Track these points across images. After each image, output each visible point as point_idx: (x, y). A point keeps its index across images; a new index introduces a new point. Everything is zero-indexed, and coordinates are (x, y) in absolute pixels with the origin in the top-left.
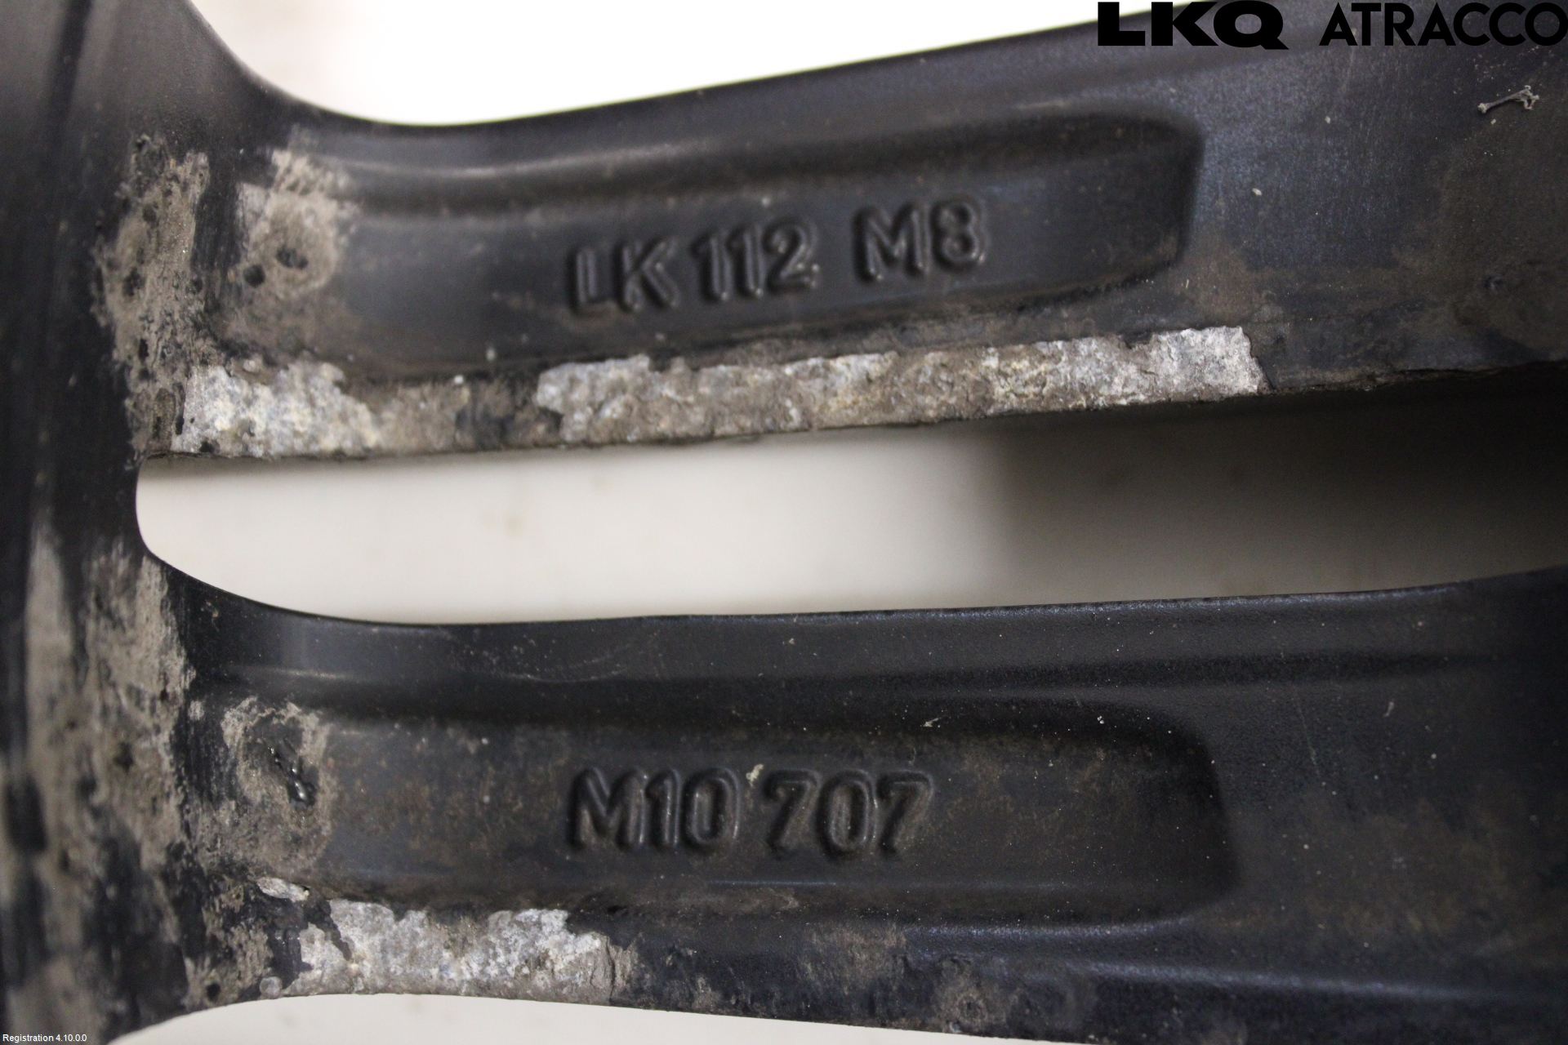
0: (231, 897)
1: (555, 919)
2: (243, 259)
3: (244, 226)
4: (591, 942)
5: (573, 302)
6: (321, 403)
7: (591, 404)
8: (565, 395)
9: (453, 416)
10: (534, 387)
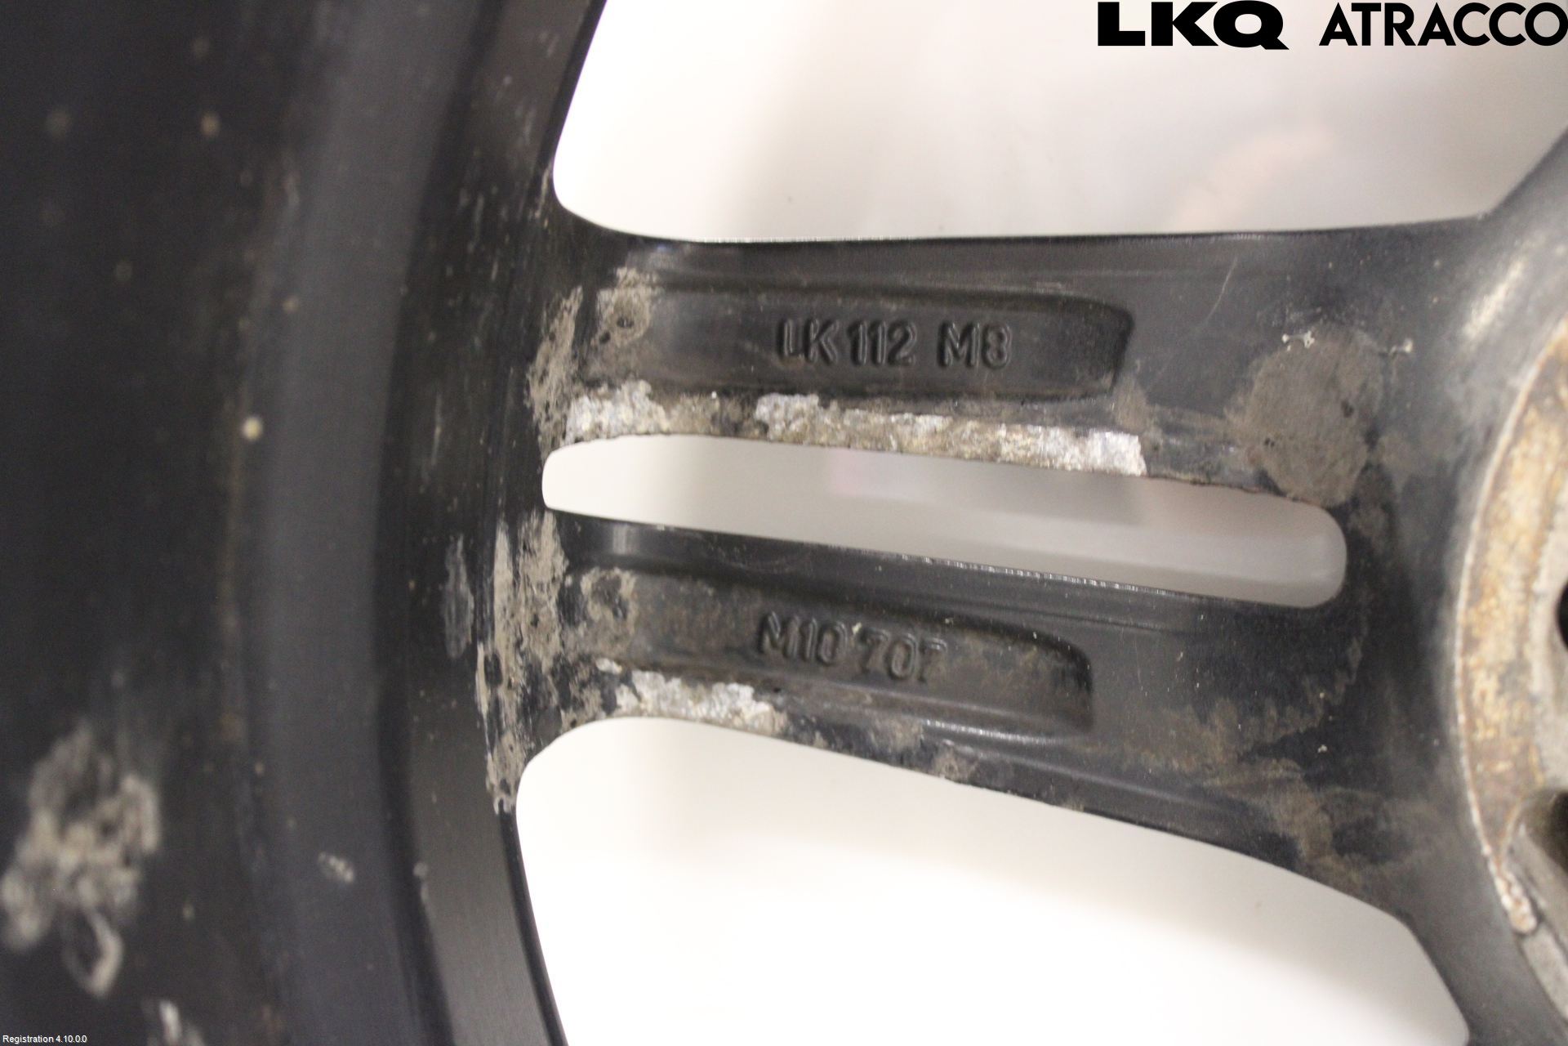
0: (583, 674)
1: (746, 691)
2: (599, 330)
3: (600, 313)
4: (764, 707)
5: (780, 351)
6: (638, 406)
7: (785, 421)
8: (771, 414)
9: (709, 417)
10: (754, 407)
